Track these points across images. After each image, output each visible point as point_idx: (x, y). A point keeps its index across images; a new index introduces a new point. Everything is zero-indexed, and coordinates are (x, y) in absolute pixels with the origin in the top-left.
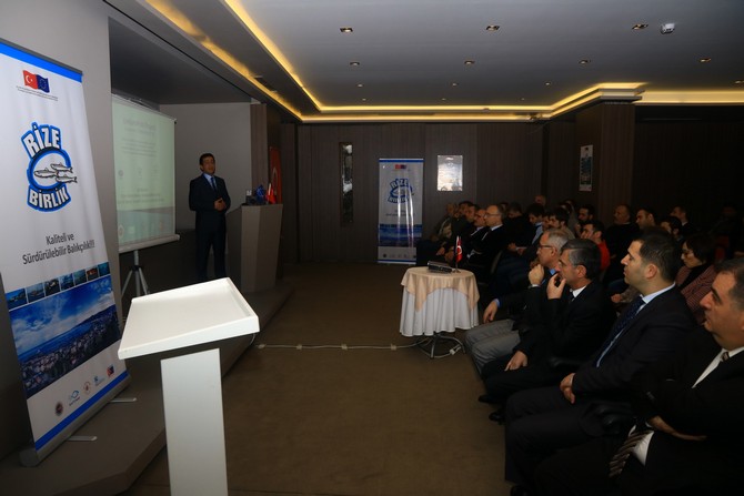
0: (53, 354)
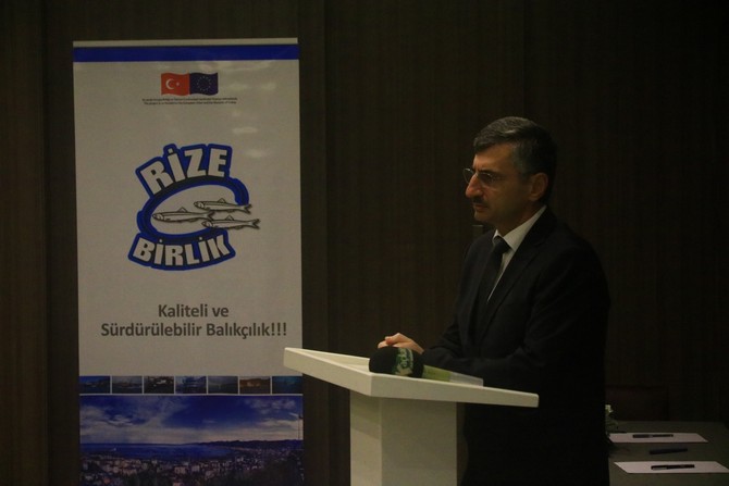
0: (138, 462)
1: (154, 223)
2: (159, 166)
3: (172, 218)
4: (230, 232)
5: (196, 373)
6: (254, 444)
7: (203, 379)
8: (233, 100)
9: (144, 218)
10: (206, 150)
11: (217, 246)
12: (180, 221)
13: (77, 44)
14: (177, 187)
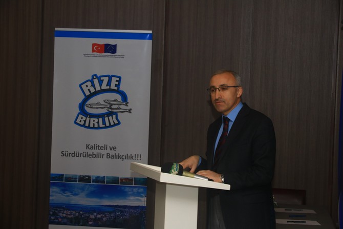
0: (74, 212)
1: (86, 108)
2: (89, 84)
3: (94, 106)
4: (119, 114)
5: (101, 174)
6: (125, 207)
7: (104, 177)
8: (122, 56)
9: (82, 106)
10: (110, 77)
11: (113, 120)
12: (97, 108)
13: (56, 29)
14: (97, 93)
